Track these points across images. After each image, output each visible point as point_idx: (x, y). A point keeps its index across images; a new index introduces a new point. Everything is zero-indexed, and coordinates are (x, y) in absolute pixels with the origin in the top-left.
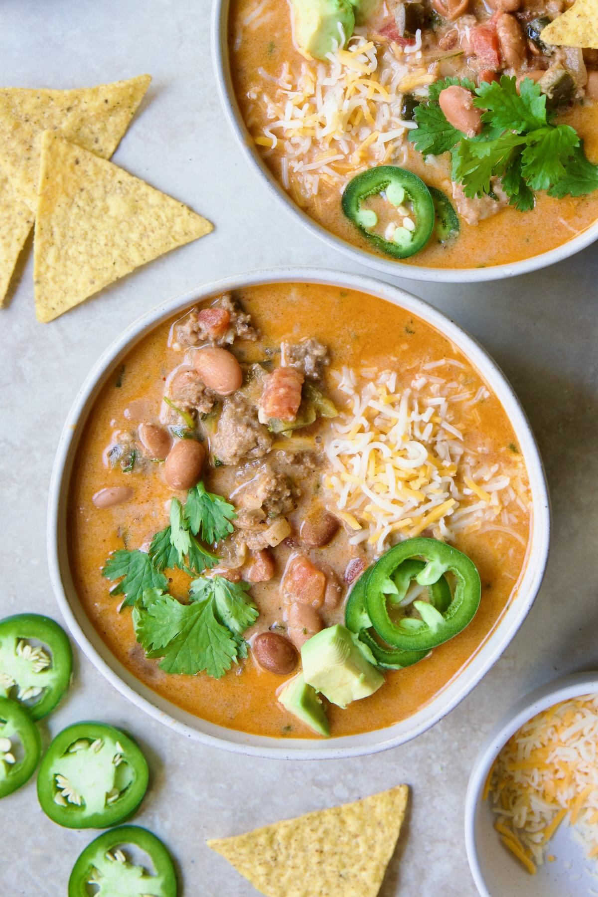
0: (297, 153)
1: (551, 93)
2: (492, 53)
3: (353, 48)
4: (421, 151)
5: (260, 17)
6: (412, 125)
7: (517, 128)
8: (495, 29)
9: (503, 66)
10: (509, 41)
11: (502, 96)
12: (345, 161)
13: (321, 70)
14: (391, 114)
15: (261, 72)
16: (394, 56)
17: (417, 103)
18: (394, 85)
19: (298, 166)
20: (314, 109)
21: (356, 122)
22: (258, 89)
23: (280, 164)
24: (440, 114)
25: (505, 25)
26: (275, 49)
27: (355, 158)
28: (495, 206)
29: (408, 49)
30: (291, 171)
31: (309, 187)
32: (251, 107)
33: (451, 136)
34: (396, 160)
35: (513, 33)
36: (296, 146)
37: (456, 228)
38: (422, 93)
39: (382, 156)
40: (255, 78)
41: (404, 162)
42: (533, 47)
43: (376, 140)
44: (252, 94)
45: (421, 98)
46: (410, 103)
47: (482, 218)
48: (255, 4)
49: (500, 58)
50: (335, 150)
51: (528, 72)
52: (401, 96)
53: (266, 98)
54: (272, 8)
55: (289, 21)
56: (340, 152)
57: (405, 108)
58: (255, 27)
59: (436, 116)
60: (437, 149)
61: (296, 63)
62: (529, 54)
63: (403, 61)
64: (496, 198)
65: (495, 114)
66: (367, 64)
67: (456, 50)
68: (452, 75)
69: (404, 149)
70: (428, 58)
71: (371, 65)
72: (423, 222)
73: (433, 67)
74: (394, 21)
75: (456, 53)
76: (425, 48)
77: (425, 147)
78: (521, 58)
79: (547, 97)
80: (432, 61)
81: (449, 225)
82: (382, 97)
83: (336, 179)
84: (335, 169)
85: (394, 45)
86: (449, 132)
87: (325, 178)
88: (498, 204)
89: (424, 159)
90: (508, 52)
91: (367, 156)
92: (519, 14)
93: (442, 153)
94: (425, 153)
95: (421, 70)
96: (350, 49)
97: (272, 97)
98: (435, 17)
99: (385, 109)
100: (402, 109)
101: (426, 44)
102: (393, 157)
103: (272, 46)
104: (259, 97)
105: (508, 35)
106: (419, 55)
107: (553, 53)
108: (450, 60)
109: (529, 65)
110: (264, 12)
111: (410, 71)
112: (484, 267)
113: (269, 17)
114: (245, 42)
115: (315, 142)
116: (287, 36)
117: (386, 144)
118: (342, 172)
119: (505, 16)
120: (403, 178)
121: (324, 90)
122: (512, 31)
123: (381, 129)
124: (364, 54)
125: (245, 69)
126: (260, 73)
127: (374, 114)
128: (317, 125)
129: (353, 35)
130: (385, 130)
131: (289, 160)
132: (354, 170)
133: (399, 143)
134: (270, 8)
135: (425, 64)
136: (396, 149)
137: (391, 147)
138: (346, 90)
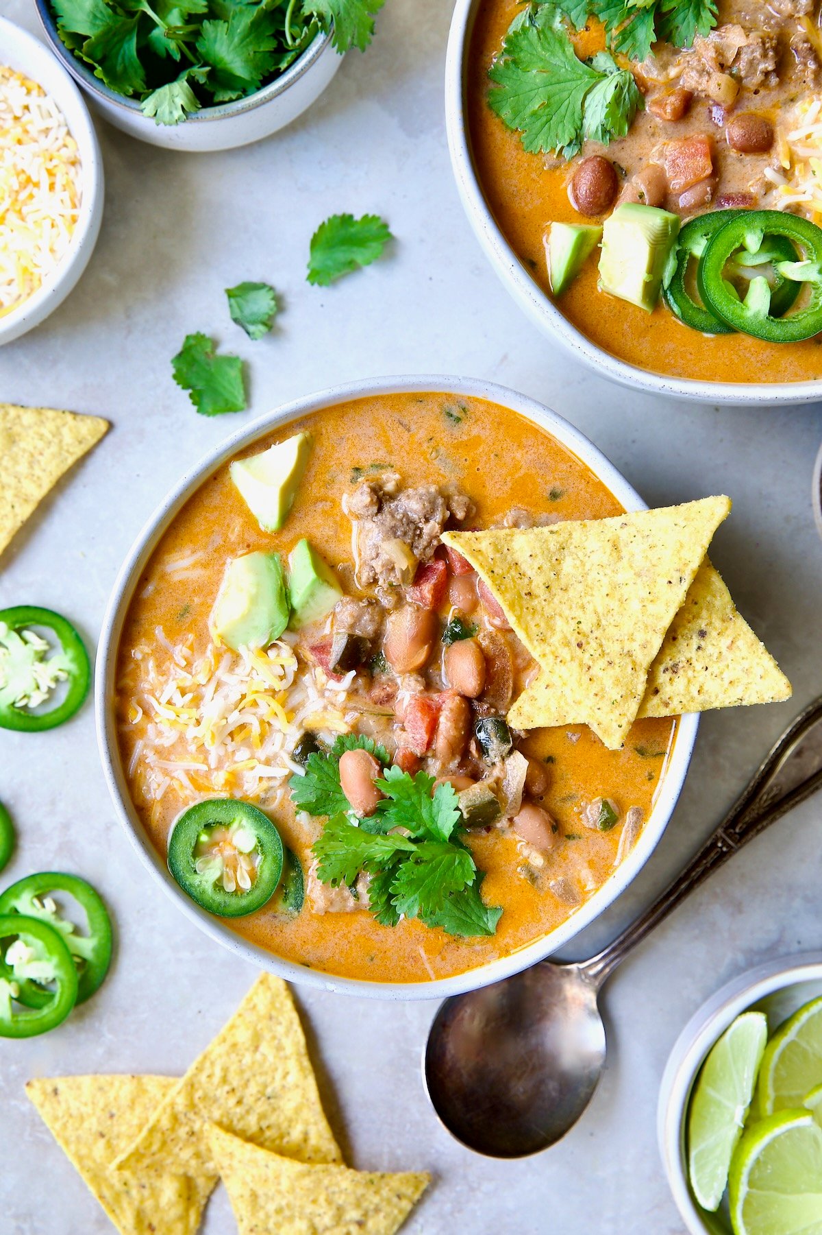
0: (157, 742)
1: (467, 813)
2: (422, 736)
3: (272, 653)
4: (296, 803)
5: (187, 569)
6: (300, 771)
7: (412, 830)
8: (439, 709)
9: (430, 754)
10: (448, 732)
11: (412, 791)
12: (207, 775)
13: (226, 660)
14: (283, 746)
15: (159, 632)
16: (315, 683)
17: (316, 749)
18: (301, 715)
19: (151, 758)
20: (197, 701)
21: (238, 738)
22: (147, 650)
23: (133, 746)
24: (337, 772)
25: (451, 710)
26: (188, 615)
27: (219, 778)
28: (351, 902)
29: (332, 684)
30: (142, 761)
31: (154, 786)
32: (132, 666)
33: (338, 801)
34: (264, 801)
35: (456, 724)
36: (160, 734)
37: (298, 906)
38: (328, 739)
39: (251, 788)
40: (150, 636)
41: (273, 806)
42: (473, 747)
43: (252, 768)
44: (137, 653)
45: (323, 743)
46: (309, 743)
47: (331, 910)
48: (187, 552)
49: (429, 744)
50: (202, 757)
51: (454, 773)
52: (302, 732)
53: (151, 664)
54: (205, 565)
55: (217, 591)
56: (206, 762)
57: (300, 748)
58: (176, 578)
59: (331, 772)
60: (314, 810)
61: (202, 639)
62: (465, 753)
63: (322, 693)
64: (357, 896)
65: (395, 805)
66: (282, 678)
67: (387, 709)
68: (369, 735)
69: (279, 793)
70: (352, 704)
71: (284, 681)
72: (263, 886)
73: (351, 717)
74: (331, 645)
75: (386, 713)
76: (353, 692)
77: (302, 801)
78: (453, 754)
79: (462, 815)
80: (355, 709)
81: (291, 900)
82: (280, 723)
83: (188, 792)
84: (192, 780)
85: (319, 671)
86: (338, 796)
87: (176, 784)
88: (355, 904)
89: (297, 813)
90: (441, 743)
91: (234, 781)
92: (476, 703)
93: (320, 815)
94: (300, 806)
95: (338, 714)
96: (269, 652)
97: (159, 666)
98: (380, 661)
99: (278, 738)
100: (297, 747)
101: (355, 687)
102: (263, 795)
103: (186, 610)
104: (144, 659)
105: (449, 724)
106: (342, 697)
107: (494, 764)
108: (375, 718)
109: (461, 765)
110: (194, 566)
111: (325, 708)
112: (308, 966)
113: (197, 574)
114: (157, 592)
115: (182, 739)
116: (207, 607)
117: (261, 779)
118: (199, 788)
119: (458, 699)
120: (261, 826)
121: (219, 685)
122: (456, 721)
123: (263, 758)
124: (282, 666)
125: (143, 622)
126: (157, 632)
127: (262, 738)
128: (194, 721)
129: (280, 639)
130: (268, 762)
131: (146, 746)
132: (214, 790)
133: (276, 783)
134: (202, 565)
135: (345, 710)
136: (270, 788)
137: (265, 784)
138: (243, 697)
